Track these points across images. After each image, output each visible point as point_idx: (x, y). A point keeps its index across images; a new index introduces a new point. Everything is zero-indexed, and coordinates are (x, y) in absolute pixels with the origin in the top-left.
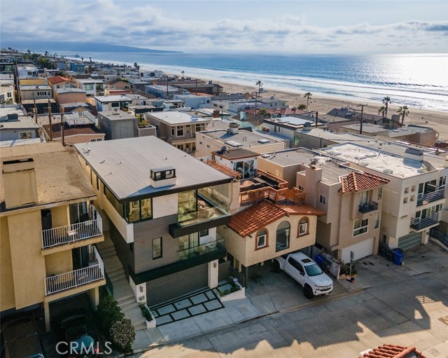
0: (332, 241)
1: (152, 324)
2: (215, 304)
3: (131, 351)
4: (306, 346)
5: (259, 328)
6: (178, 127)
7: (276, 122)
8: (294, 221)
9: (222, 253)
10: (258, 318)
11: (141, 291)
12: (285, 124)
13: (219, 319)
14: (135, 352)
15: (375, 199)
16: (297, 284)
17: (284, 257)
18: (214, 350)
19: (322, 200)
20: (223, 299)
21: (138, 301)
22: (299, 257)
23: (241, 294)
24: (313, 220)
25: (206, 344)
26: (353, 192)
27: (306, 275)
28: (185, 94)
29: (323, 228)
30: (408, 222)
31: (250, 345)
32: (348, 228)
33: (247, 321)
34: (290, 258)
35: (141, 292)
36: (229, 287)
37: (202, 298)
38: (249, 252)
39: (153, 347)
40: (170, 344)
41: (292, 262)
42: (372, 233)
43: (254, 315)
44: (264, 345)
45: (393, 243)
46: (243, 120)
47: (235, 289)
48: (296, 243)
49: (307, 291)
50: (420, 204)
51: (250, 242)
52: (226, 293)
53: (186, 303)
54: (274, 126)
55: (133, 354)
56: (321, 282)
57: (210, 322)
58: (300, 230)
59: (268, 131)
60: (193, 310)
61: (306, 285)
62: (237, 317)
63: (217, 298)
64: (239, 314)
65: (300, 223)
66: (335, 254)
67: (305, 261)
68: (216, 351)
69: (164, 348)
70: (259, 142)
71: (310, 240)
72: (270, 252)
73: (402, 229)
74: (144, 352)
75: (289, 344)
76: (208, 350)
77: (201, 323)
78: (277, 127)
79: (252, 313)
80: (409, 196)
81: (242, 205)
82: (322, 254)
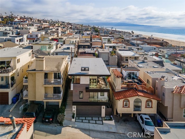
1: (73, 120)
3: (62, 125)
5: (112, 136)
6: (126, 57)
10: (114, 133)
13: (99, 127)
14: (63, 125)
18: (89, 135)
20: (104, 122)
21: (73, 112)
23: (112, 122)
24: (155, 102)
25: (88, 133)
26: (180, 94)
27: (144, 124)
28: (145, 45)
33: (109, 132)
34: (141, 116)
35: (74, 108)
36: (108, 118)
37: (97, 119)
39: (70, 127)
40: (76, 128)
41: (141, 118)
43: (114, 131)
46: (166, 58)
47: (111, 119)
48: (145, 110)
51: (120, 103)
52: (106, 120)
53: (90, 118)
54: (180, 63)
55: (62, 126)
57: (94, 127)
58: (147, 105)
59: (176, 64)
62: (106, 129)
63: (102, 121)
65: (147, 101)
67: (147, 119)
68: (90, 136)
69: (73, 128)
72: (130, 110)
74: (66, 127)
76: (87, 134)
77: (91, 126)
79: (113, 130)
81: (122, 88)
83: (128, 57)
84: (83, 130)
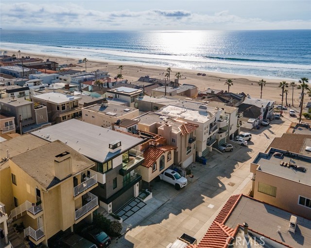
0: (179, 160)
1: (121, 221)
2: (141, 205)
3: (120, 235)
4: (187, 210)
5: (165, 209)
6: (62, 105)
7: (115, 91)
8: (166, 155)
9: (139, 178)
10: (163, 205)
11: (110, 207)
12: (122, 92)
13: (147, 210)
14: (122, 235)
15: (194, 136)
16: (171, 185)
17: (162, 173)
18: (153, 223)
19: (173, 140)
20: (145, 201)
21: (109, 212)
22: (170, 171)
23: (150, 196)
24: (172, 152)
26: (186, 135)
27: (175, 179)
28: (37, 73)
29: (176, 154)
30: (206, 143)
31: (167, 217)
32: (185, 151)
33: (159, 207)
34: (165, 173)
36: (144, 195)
37: (134, 203)
38: (150, 175)
39: (128, 230)
40: (134, 227)
41: (167, 174)
42: (193, 151)
43: (161, 204)
44: (171, 215)
45: (200, 155)
46: (91, 91)
47: (147, 194)
48: (167, 164)
49: (177, 187)
50: (210, 133)
51: (150, 169)
52: (145, 198)
53: (128, 208)
54: (114, 94)
56: (183, 181)
57: (144, 213)
58: (168, 158)
59: (112, 98)
60: (134, 209)
61: (177, 184)
62: (154, 207)
63: (141, 201)
64: (154, 205)
65: (168, 154)
66: (180, 166)
67: (173, 173)
68: (155, 224)
69: (133, 229)
70: (124, 111)
71: (171, 162)
72: (158, 173)
73: (204, 147)
74: (125, 234)
75: (180, 212)
76: (151, 224)
77: (141, 214)
78: (117, 95)
80: (206, 131)
82: (176, 167)
83: (64, 104)
84: (142, 223)
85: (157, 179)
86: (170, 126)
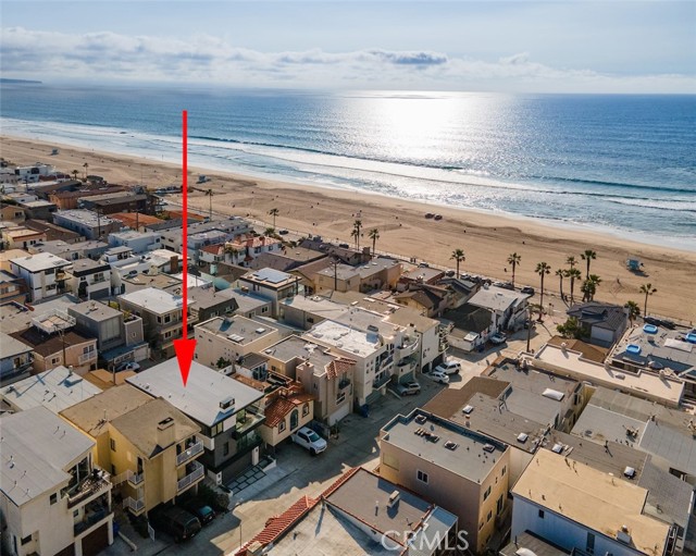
0: (323, 414)
1: (231, 495)
2: (260, 475)
3: (228, 510)
4: (316, 484)
5: (288, 481)
6: (166, 315)
8: (300, 409)
9: (259, 441)
10: (287, 476)
12: (264, 282)
13: (266, 482)
15: (349, 377)
16: (304, 449)
17: (295, 433)
18: (269, 498)
20: (264, 470)
22: (305, 431)
23: (274, 464)
24: (311, 404)
25: (264, 497)
26: (334, 377)
27: (311, 442)
28: (123, 231)
29: (317, 406)
30: (371, 384)
31: (287, 491)
32: (333, 400)
33: (281, 479)
34: (299, 433)
35: (218, 478)
36: (265, 462)
37: (251, 473)
38: (275, 436)
39: (238, 505)
40: (246, 501)
41: (301, 435)
42: (349, 398)
43: (285, 475)
44: (294, 489)
45: (362, 402)
46: (214, 275)
47: (270, 462)
48: (302, 421)
49: (312, 452)
50: (377, 370)
51: (276, 430)
52: (265, 466)
53: (243, 478)
54: (252, 286)
56: (320, 444)
57: (262, 485)
58: (304, 412)
59: (247, 290)
60: (250, 481)
61: (311, 448)
62: (275, 478)
63: (260, 470)
64: (276, 476)
65: (304, 408)
66: (326, 421)
67: (309, 433)
68: (271, 499)
69: (243, 504)
70: (257, 332)
71: (310, 417)
72: (287, 433)
73: (367, 390)
74: (234, 509)
75: (307, 485)
76: (266, 499)
77: (256, 487)
78: (257, 288)
79: (283, 474)
80: (369, 368)
82: (318, 425)
83: (169, 314)
84: (255, 498)
85: (288, 440)
86: (311, 365)
